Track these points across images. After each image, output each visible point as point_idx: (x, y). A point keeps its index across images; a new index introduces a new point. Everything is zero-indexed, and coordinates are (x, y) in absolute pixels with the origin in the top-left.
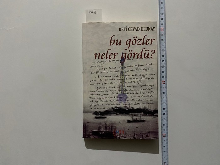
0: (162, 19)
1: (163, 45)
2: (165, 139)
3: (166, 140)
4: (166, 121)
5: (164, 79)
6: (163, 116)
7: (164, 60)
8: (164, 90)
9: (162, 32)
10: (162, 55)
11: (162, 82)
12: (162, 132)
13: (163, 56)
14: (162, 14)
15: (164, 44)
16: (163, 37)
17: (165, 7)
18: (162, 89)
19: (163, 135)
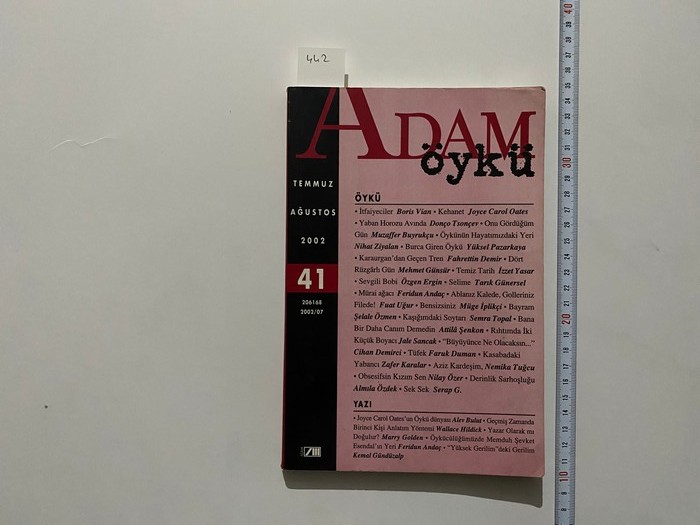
0: (567, 132)
1: (567, 210)
2: (565, 486)
3: (568, 491)
4: (569, 434)
5: (567, 310)
6: (562, 416)
7: (571, 254)
8: (567, 342)
9: (568, 171)
10: (564, 237)
11: (563, 318)
12: (557, 468)
13: (567, 241)
14: (568, 116)
15: (571, 206)
16: (568, 186)
17: (577, 98)
18: (563, 340)
19: (560, 475)
